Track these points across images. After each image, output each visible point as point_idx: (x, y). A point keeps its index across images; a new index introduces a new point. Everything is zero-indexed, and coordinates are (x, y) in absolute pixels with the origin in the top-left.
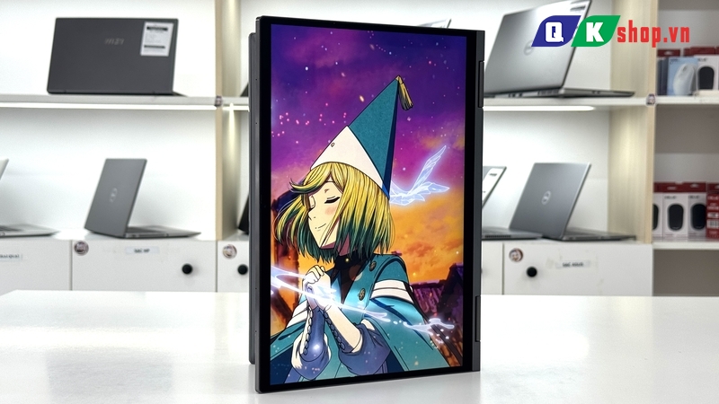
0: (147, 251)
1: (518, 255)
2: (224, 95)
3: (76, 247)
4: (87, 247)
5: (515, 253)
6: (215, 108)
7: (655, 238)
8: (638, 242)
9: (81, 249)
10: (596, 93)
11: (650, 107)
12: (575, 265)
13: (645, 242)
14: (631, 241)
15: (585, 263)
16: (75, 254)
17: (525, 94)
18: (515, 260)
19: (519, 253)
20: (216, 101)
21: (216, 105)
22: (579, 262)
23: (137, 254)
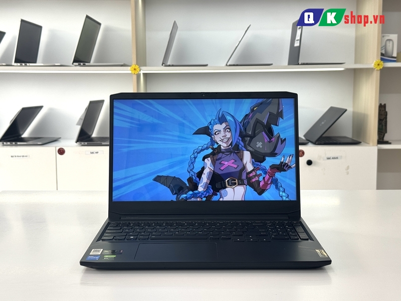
0: (97, 153)
4: (64, 151)
12: (333, 158)
15: (339, 157)
16: (58, 155)
19: (302, 152)
23: (92, 154)
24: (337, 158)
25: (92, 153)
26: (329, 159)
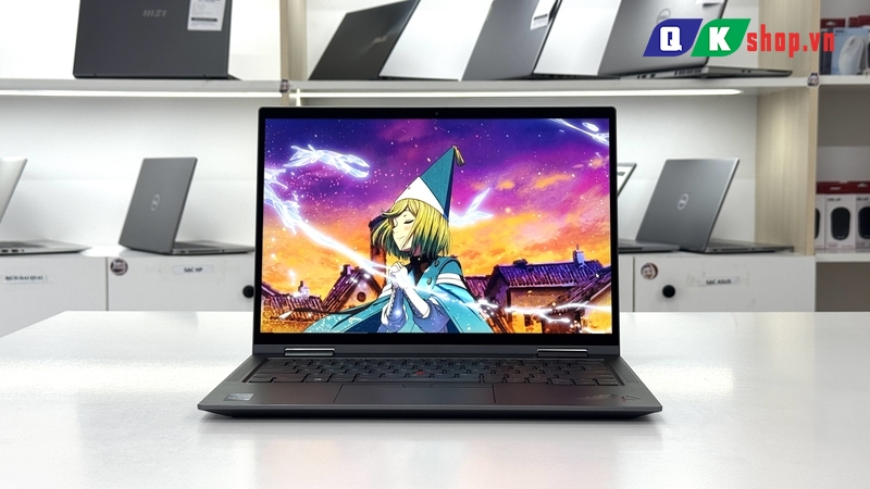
0: (199, 270)
1: (651, 271)
2: (291, 79)
3: (112, 265)
4: (126, 265)
5: (648, 269)
6: (279, 95)
7: (818, 250)
8: (796, 254)
9: (118, 268)
10: (746, 72)
11: (812, 88)
12: (721, 282)
13: (805, 254)
14: (787, 252)
15: (732, 280)
16: (111, 273)
17: (658, 75)
18: (649, 277)
19: (653, 268)
20: (282, 86)
21: (282, 91)
22: (726, 279)
23: (187, 274)
24: (729, 282)
25: (189, 270)
26: (711, 283)
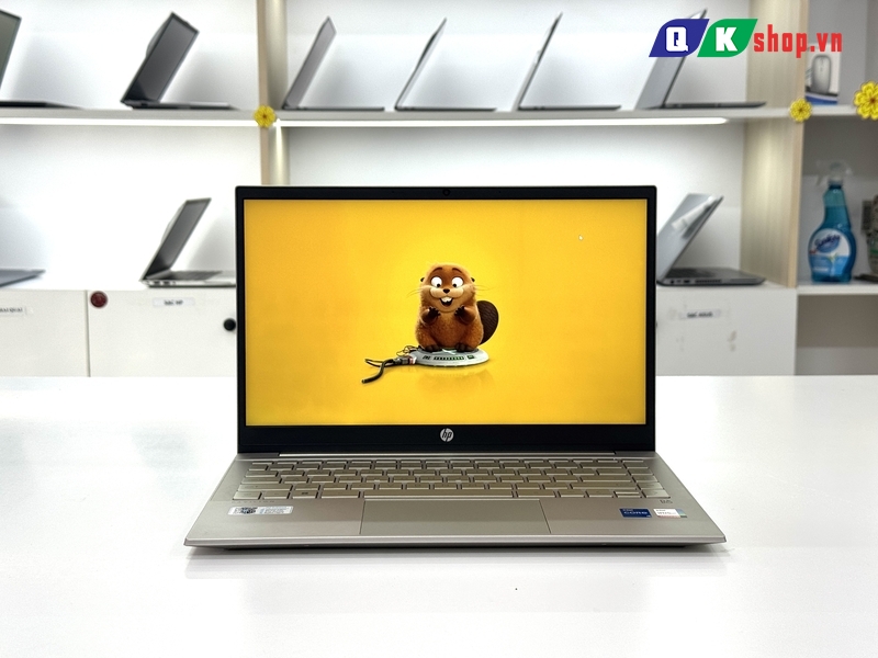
0: (179, 303)
3: (92, 298)
4: (106, 298)
7: (801, 281)
12: (702, 315)
13: (786, 285)
15: (714, 313)
16: (91, 306)
22: (707, 311)
23: (168, 307)
24: (710, 315)
25: (169, 303)
26: (692, 316)
